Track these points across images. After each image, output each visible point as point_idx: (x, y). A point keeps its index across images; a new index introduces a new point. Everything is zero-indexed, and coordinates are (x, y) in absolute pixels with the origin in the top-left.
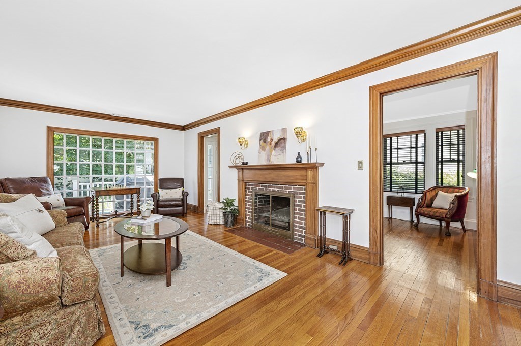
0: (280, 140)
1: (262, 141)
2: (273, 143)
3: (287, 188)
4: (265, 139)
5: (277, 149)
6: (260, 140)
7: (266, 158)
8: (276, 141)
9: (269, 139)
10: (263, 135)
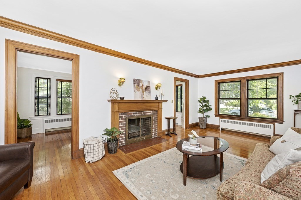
0: (147, 87)
1: (136, 85)
2: (144, 87)
3: (149, 113)
4: (138, 84)
5: (146, 91)
6: (135, 84)
7: (141, 96)
8: (146, 87)
9: (141, 85)
10: (137, 81)
